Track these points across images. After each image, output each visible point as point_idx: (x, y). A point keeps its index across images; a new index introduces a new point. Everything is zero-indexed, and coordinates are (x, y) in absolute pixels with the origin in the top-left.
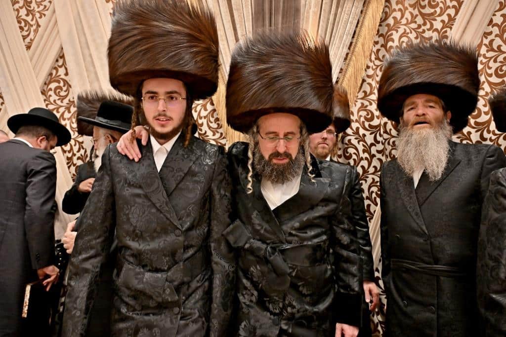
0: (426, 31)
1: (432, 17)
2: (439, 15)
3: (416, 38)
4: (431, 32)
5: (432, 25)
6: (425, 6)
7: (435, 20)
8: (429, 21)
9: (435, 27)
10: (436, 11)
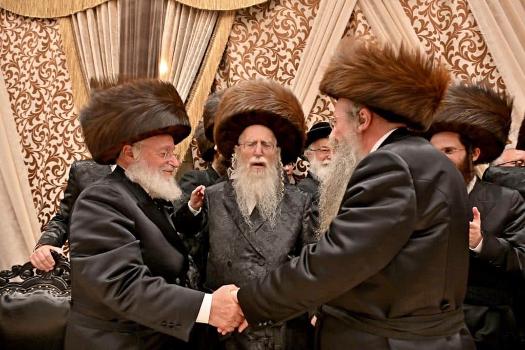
0: (281, 50)
1: (285, 38)
2: (291, 37)
3: (273, 56)
4: (285, 51)
5: (285, 45)
6: (279, 26)
7: (288, 41)
8: (283, 41)
9: (288, 48)
10: (288, 33)
